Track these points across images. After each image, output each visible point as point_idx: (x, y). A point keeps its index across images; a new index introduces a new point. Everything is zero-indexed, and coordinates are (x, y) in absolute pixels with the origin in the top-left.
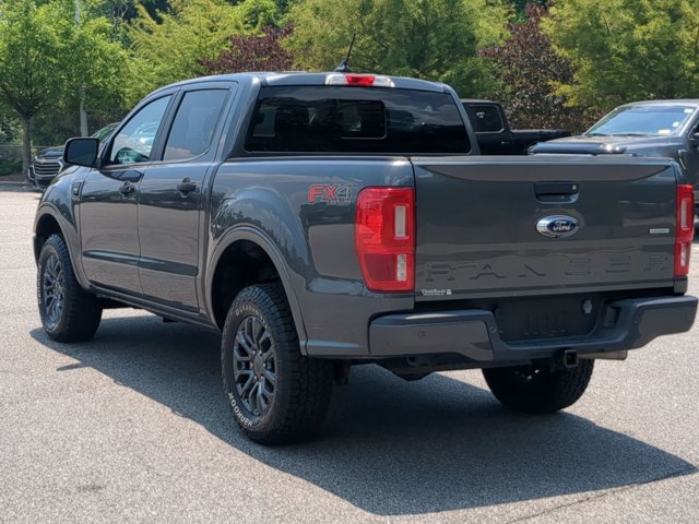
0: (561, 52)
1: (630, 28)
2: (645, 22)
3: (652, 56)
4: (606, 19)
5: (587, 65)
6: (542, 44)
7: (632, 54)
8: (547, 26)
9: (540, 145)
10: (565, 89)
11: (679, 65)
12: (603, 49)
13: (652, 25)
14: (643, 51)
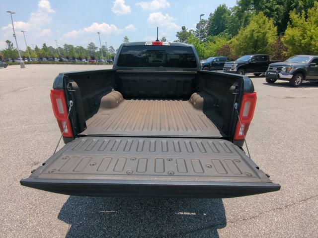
0: (285, 45)
1: (301, 40)
2: (305, 39)
3: (305, 46)
4: (296, 38)
5: (291, 47)
6: (281, 44)
7: (300, 46)
8: (282, 39)
9: (272, 64)
10: (285, 52)
11: (311, 49)
12: (294, 44)
13: (306, 40)
14: (303, 45)
